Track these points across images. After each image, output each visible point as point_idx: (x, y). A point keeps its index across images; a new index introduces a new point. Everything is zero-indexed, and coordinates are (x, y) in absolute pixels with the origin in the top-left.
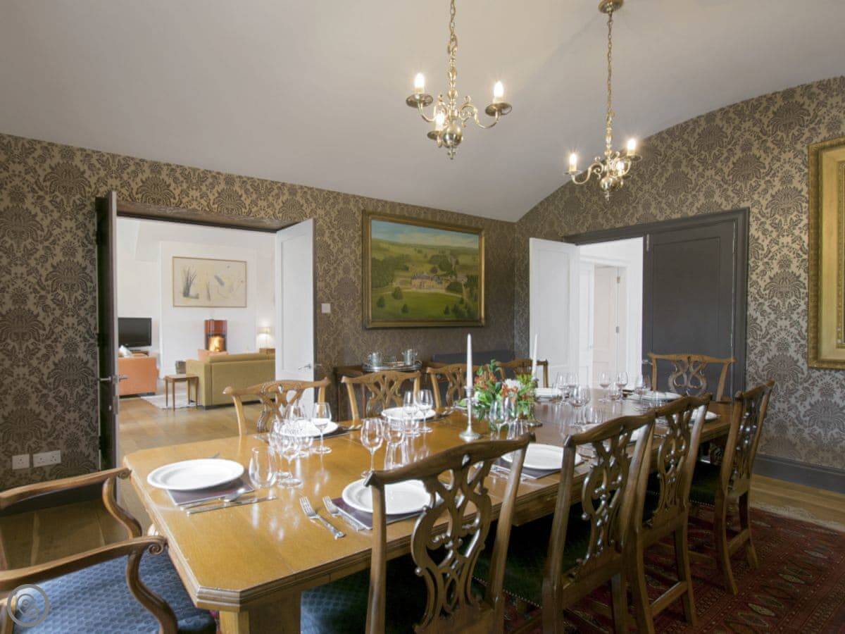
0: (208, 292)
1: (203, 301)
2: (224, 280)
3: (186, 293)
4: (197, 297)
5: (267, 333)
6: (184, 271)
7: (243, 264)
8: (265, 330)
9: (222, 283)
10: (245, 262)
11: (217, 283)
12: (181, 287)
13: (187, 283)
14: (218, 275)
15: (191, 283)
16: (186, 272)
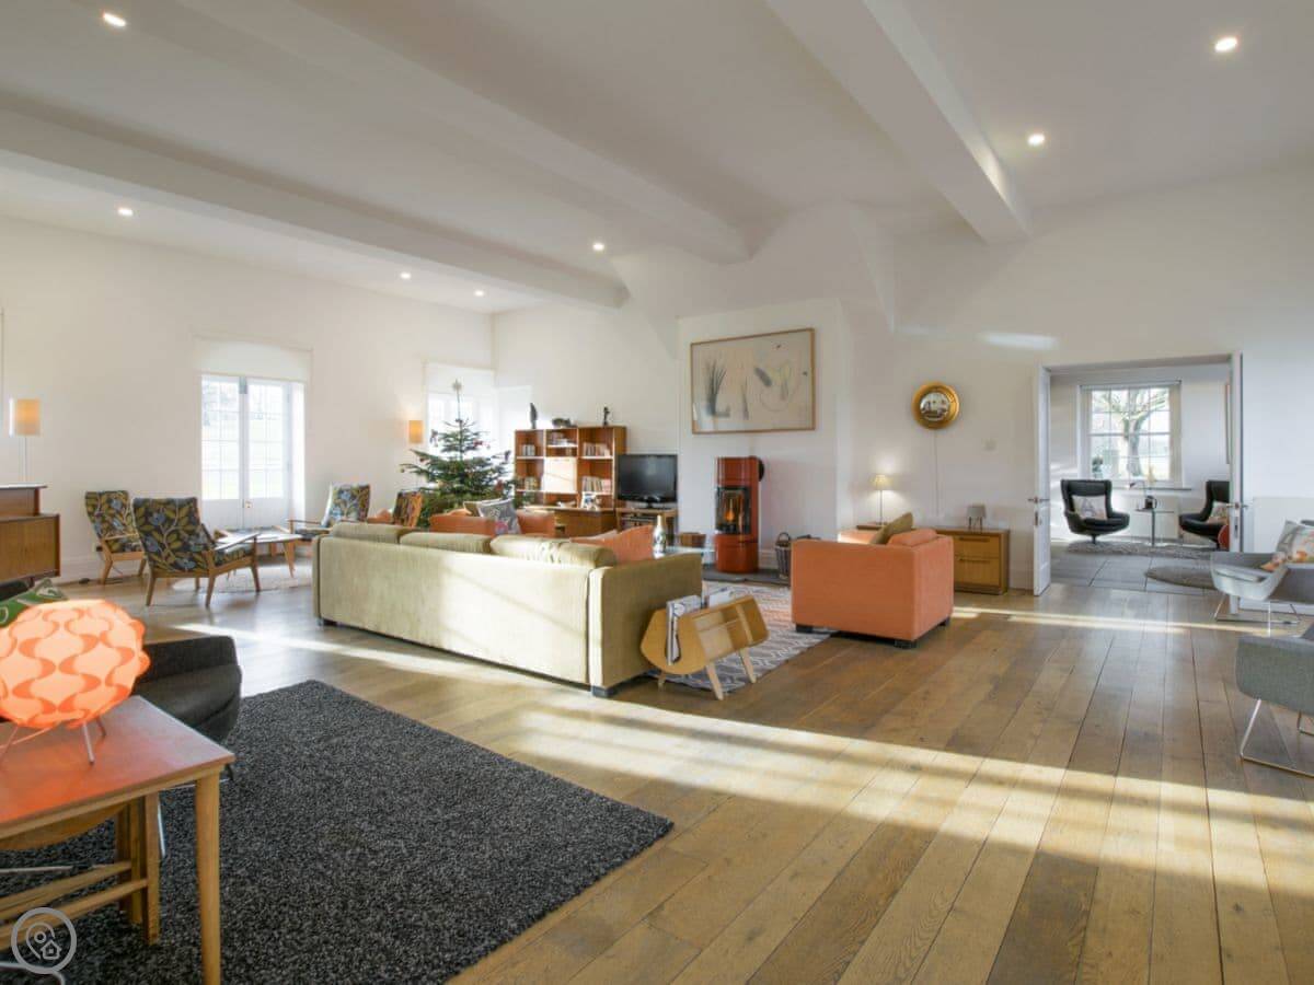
0: (745, 401)
1: (736, 420)
2: (770, 374)
3: (711, 408)
4: (727, 414)
6: (708, 369)
7: (808, 334)
9: (767, 382)
10: (811, 330)
11: (760, 384)
13: (713, 389)
14: (761, 367)
15: (718, 388)
16: (711, 369)
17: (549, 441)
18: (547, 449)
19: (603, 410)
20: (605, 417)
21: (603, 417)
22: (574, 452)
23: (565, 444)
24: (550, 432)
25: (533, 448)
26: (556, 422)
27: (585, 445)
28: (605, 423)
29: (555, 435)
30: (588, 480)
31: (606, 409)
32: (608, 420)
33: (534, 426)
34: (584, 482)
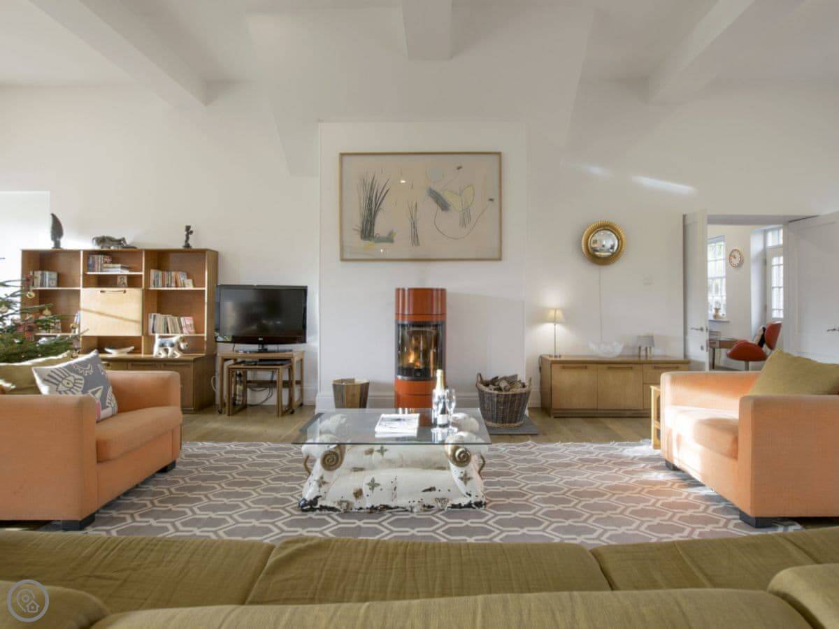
0: (414, 226)
1: (402, 246)
2: (448, 197)
3: (367, 232)
4: (389, 239)
5: (555, 321)
6: (364, 183)
7: (496, 157)
8: (552, 313)
9: (444, 206)
10: (499, 154)
11: (434, 206)
12: (355, 218)
13: (370, 210)
14: (437, 188)
15: (377, 209)
16: (368, 188)
17: (88, 266)
18: (85, 275)
19: (184, 228)
20: (188, 238)
21: (185, 238)
22: (133, 282)
23: (116, 270)
24: (89, 254)
25: (54, 275)
26: (101, 240)
27: (153, 272)
28: (187, 246)
29: (100, 258)
30: (158, 320)
31: (188, 228)
32: (190, 242)
33: (57, 244)
34: (151, 321)
